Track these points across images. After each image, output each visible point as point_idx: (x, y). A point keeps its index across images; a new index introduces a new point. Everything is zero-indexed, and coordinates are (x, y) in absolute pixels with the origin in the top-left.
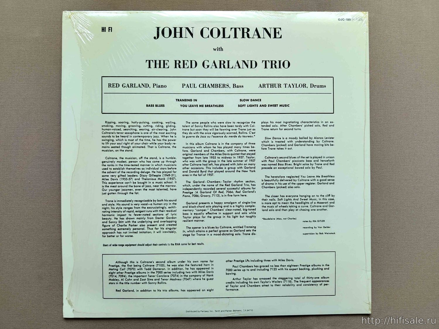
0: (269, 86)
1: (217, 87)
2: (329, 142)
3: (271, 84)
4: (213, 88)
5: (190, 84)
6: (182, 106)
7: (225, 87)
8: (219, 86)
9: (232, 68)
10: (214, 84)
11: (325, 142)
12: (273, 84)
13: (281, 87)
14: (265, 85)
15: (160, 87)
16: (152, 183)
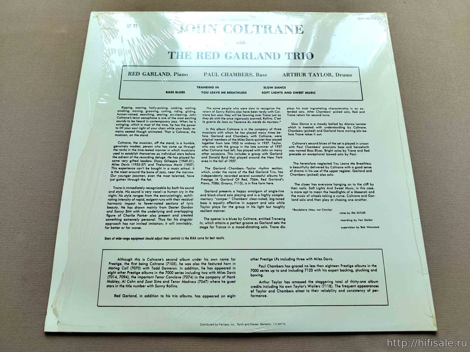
0: (294, 75)
1: (239, 75)
2: (361, 128)
3: (295, 73)
4: (235, 77)
5: (212, 73)
6: (203, 93)
7: (248, 76)
8: (241, 74)
9: (255, 59)
10: (236, 73)
11: (357, 128)
12: (297, 73)
13: (305, 76)
14: (289, 74)
15: (181, 76)
16: (167, 169)
